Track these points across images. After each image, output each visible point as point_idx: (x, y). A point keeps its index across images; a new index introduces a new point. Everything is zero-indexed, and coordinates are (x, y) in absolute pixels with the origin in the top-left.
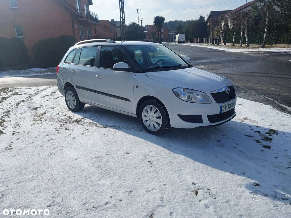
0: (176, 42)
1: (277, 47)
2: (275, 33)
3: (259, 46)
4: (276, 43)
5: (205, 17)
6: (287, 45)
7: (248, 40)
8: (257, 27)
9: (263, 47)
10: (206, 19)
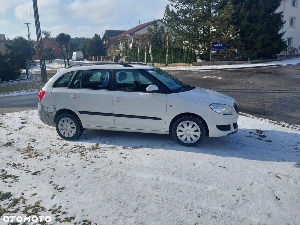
0: (73, 60)
1: (177, 66)
2: (173, 53)
3: (160, 65)
4: (175, 62)
5: (100, 36)
6: (184, 64)
7: (153, 60)
8: (156, 48)
9: (166, 66)
10: (101, 37)
